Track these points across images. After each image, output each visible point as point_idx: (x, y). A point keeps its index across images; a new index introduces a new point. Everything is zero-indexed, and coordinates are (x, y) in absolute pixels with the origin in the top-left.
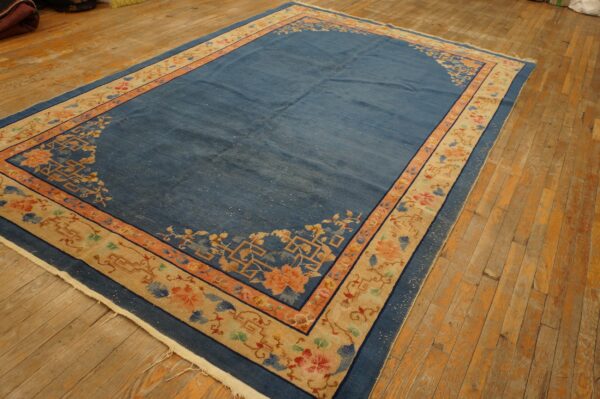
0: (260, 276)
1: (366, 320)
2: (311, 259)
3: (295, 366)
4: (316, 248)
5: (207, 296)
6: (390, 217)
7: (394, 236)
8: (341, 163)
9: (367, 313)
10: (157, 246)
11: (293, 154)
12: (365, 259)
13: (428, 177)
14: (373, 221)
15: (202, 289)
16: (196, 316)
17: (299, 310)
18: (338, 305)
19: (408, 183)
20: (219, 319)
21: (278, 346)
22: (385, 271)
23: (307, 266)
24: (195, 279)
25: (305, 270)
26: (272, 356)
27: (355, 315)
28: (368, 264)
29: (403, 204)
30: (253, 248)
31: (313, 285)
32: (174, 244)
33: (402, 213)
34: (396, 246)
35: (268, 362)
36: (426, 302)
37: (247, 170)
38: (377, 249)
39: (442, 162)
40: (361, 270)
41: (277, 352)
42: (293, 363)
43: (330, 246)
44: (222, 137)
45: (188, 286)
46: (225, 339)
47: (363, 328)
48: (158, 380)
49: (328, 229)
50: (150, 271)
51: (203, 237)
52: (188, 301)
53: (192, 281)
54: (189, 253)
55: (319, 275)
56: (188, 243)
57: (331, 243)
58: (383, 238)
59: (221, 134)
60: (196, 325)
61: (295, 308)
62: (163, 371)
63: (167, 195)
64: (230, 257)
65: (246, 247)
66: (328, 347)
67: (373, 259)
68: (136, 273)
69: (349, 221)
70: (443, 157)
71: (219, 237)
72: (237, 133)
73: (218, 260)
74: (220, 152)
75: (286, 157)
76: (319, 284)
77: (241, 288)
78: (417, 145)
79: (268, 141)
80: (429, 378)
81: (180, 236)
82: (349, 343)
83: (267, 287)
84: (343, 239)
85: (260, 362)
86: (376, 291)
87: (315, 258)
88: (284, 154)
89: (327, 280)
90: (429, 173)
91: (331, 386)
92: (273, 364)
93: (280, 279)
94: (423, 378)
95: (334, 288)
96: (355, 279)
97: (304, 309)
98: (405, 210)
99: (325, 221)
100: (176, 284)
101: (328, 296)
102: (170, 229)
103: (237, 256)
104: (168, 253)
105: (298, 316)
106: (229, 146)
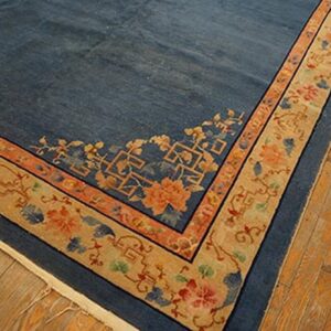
0: (139, 192)
1: (252, 241)
2: (192, 170)
3: (179, 300)
4: (198, 156)
5: (85, 219)
6: (273, 116)
7: (279, 138)
8: (220, 53)
9: (253, 232)
10: (30, 161)
11: (169, 45)
12: (249, 166)
13: (311, 66)
14: (256, 121)
15: (78, 211)
16: (74, 244)
17: (182, 233)
18: (223, 224)
19: (291, 75)
20: (97, 247)
21: (160, 277)
22: (270, 182)
23: (189, 178)
24: (71, 200)
25: (186, 184)
26: (155, 289)
27: (240, 236)
28: (253, 173)
29: (287, 100)
30: (131, 159)
31: (196, 201)
32: (48, 158)
33: (286, 111)
34: (280, 150)
35: (150, 296)
36: (315, 216)
37: (122, 66)
38: (261, 155)
39: (324, 49)
40: (246, 181)
41: (160, 284)
42: (177, 297)
43: (212, 153)
44: (94, 28)
45: (64, 208)
46: (105, 272)
47: (250, 251)
48: (37, 322)
49: (210, 133)
50: (24, 192)
51: (78, 148)
52: (65, 225)
53: (68, 203)
54: (63, 168)
55: (202, 189)
56: (62, 156)
57: (212, 150)
58: (267, 141)
59: (94, 25)
60: (74, 255)
61: (178, 231)
62: (42, 311)
63: (39, 100)
64: (107, 170)
65: (124, 157)
66: (214, 276)
67: (258, 167)
68: (9, 195)
69: (230, 123)
70: (325, 43)
71: (94, 147)
72: (109, 24)
73: (94, 176)
74: (93, 46)
75: (162, 48)
76: (201, 200)
77: (120, 208)
78: (298, 29)
79: (143, 31)
80: (320, 308)
81: (53, 148)
82: (235, 271)
83: (147, 206)
84: (225, 144)
85: (142, 296)
86: (262, 206)
87: (197, 169)
88: (160, 45)
89: (210, 194)
90: (312, 62)
91: (218, 323)
92: (156, 298)
93: (160, 196)
94: (313, 308)
95: (218, 204)
96: (239, 192)
97: (186, 231)
98: (288, 107)
99: (206, 123)
100: (52, 206)
101: (212, 214)
102: (43, 141)
103: (115, 170)
104: (42, 169)
105: (181, 239)
106: (102, 38)
